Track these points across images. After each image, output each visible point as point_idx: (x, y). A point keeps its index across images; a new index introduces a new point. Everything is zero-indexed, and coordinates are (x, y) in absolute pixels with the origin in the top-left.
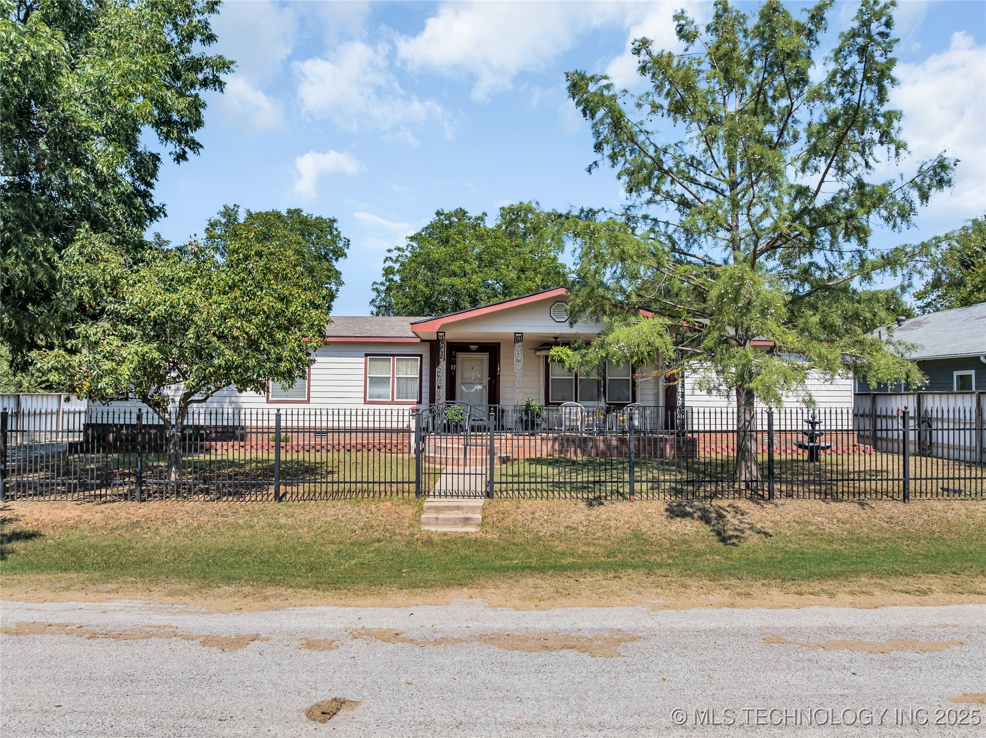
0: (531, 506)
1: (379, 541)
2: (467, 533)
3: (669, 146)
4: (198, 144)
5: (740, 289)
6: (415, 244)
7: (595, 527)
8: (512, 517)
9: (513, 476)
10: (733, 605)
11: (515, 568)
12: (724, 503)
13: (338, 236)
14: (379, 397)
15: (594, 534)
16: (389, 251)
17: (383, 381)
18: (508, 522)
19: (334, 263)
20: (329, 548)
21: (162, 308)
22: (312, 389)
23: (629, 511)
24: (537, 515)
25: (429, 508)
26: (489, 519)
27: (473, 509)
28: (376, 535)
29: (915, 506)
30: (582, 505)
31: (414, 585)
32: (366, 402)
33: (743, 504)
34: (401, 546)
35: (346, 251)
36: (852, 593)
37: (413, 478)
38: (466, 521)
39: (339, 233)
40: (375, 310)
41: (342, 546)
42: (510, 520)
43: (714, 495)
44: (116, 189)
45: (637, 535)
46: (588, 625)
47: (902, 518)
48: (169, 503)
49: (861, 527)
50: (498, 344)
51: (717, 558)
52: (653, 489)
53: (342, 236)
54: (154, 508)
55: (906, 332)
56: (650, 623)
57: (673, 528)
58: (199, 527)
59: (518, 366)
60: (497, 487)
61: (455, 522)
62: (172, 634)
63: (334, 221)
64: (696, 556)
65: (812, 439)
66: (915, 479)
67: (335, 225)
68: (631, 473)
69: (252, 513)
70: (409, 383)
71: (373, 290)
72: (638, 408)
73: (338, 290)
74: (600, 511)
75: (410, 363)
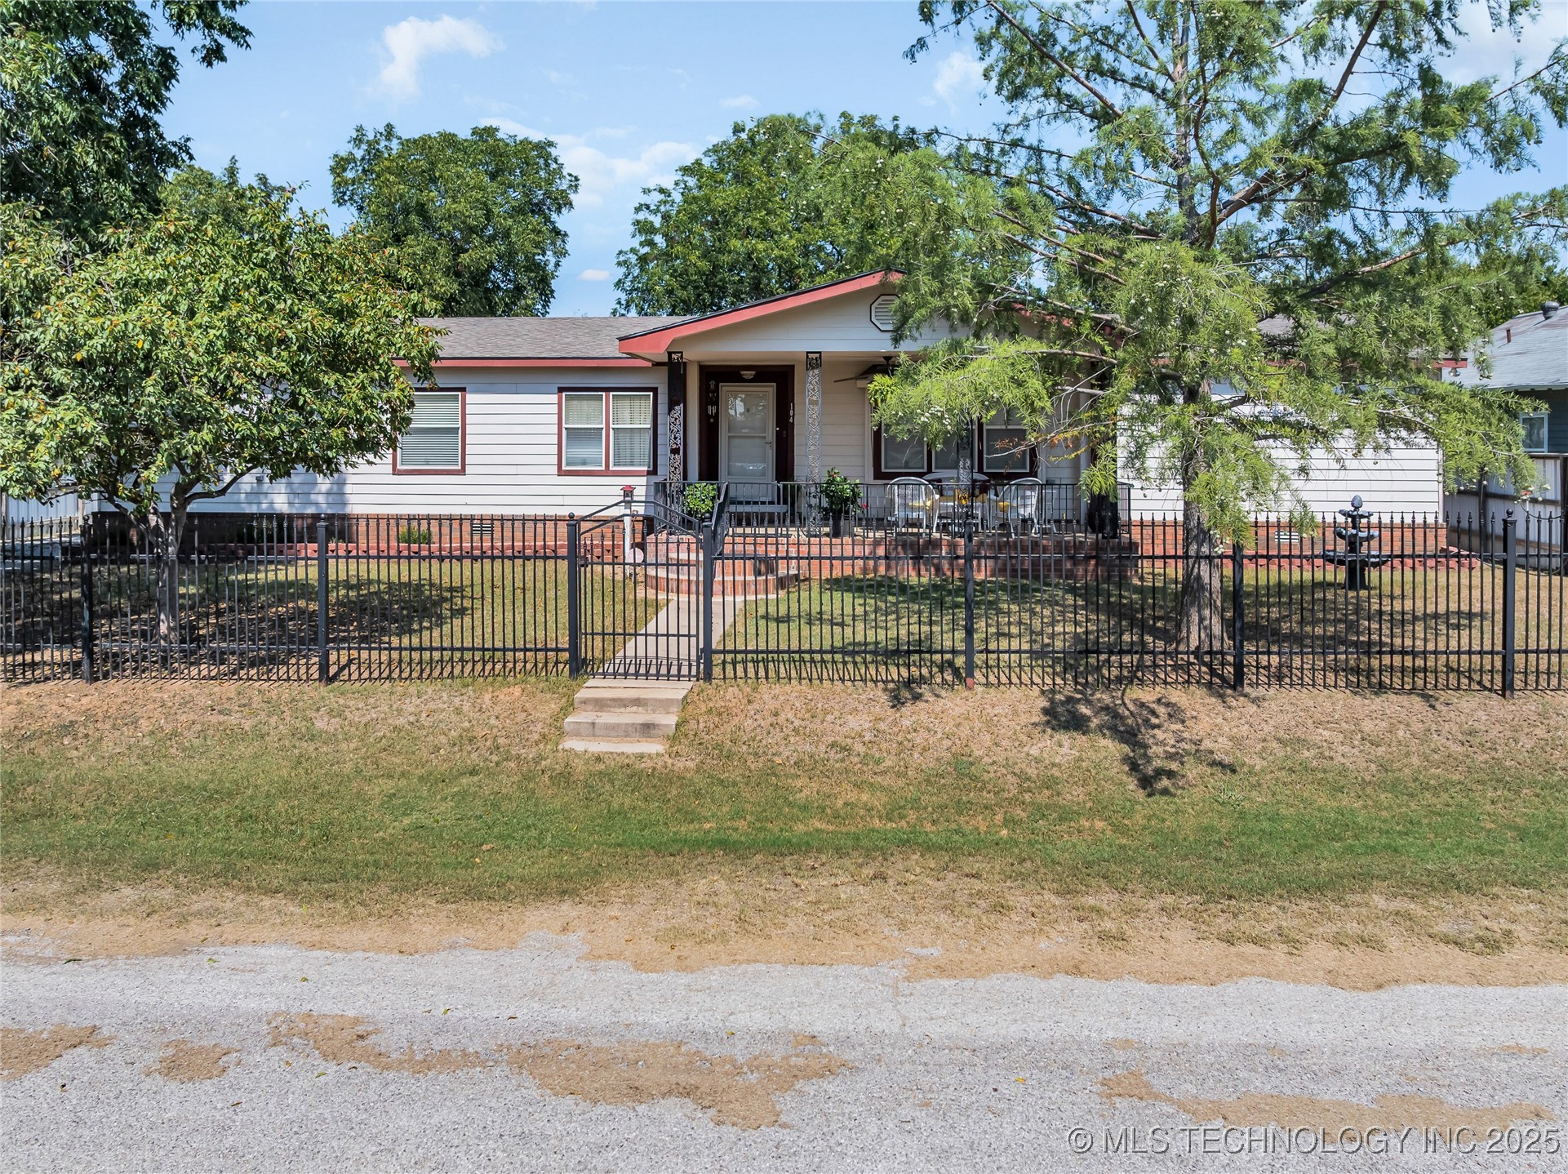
0: (775, 697)
1: (473, 772)
2: (641, 756)
3: (1064, 7)
4: (242, 29)
5: (1169, 293)
6: (692, 182)
7: (884, 746)
8: (735, 721)
10: (1076, 970)
12: (1148, 695)
13: (559, 171)
14: (584, 463)
15: (878, 762)
16: (647, 191)
17: (589, 435)
18: (725, 732)
19: (554, 216)
20: (378, 787)
21: (97, 342)
22: (468, 449)
23: (958, 711)
24: (781, 719)
25: (585, 702)
26: (691, 726)
27: (665, 705)
28: (473, 759)
29: (1525, 705)
31: (473, 893)
32: (561, 473)
35: (572, 197)
36: (1339, 941)
37: (564, 642)
38: (647, 729)
39: (561, 166)
40: (624, 297)
41: (403, 783)
42: (728, 728)
43: (1132, 678)
44: (45, 120)
45: (963, 768)
46: (758, 1020)
47: (1494, 733)
48: (139, 685)
49: (1407, 755)
50: (792, 367)
51: (1099, 824)
53: (565, 171)
54: (114, 692)
55: (1557, 331)
56: (885, 1022)
57: (1034, 752)
59: (813, 412)
60: (718, 660)
61: (625, 732)
63: (551, 145)
64: (1061, 819)
65: (1352, 547)
66: (1526, 652)
67: (553, 152)
69: (273, 707)
70: (636, 437)
71: (619, 264)
72: (1032, 487)
73: (557, 265)
74: (910, 714)
75: (637, 403)
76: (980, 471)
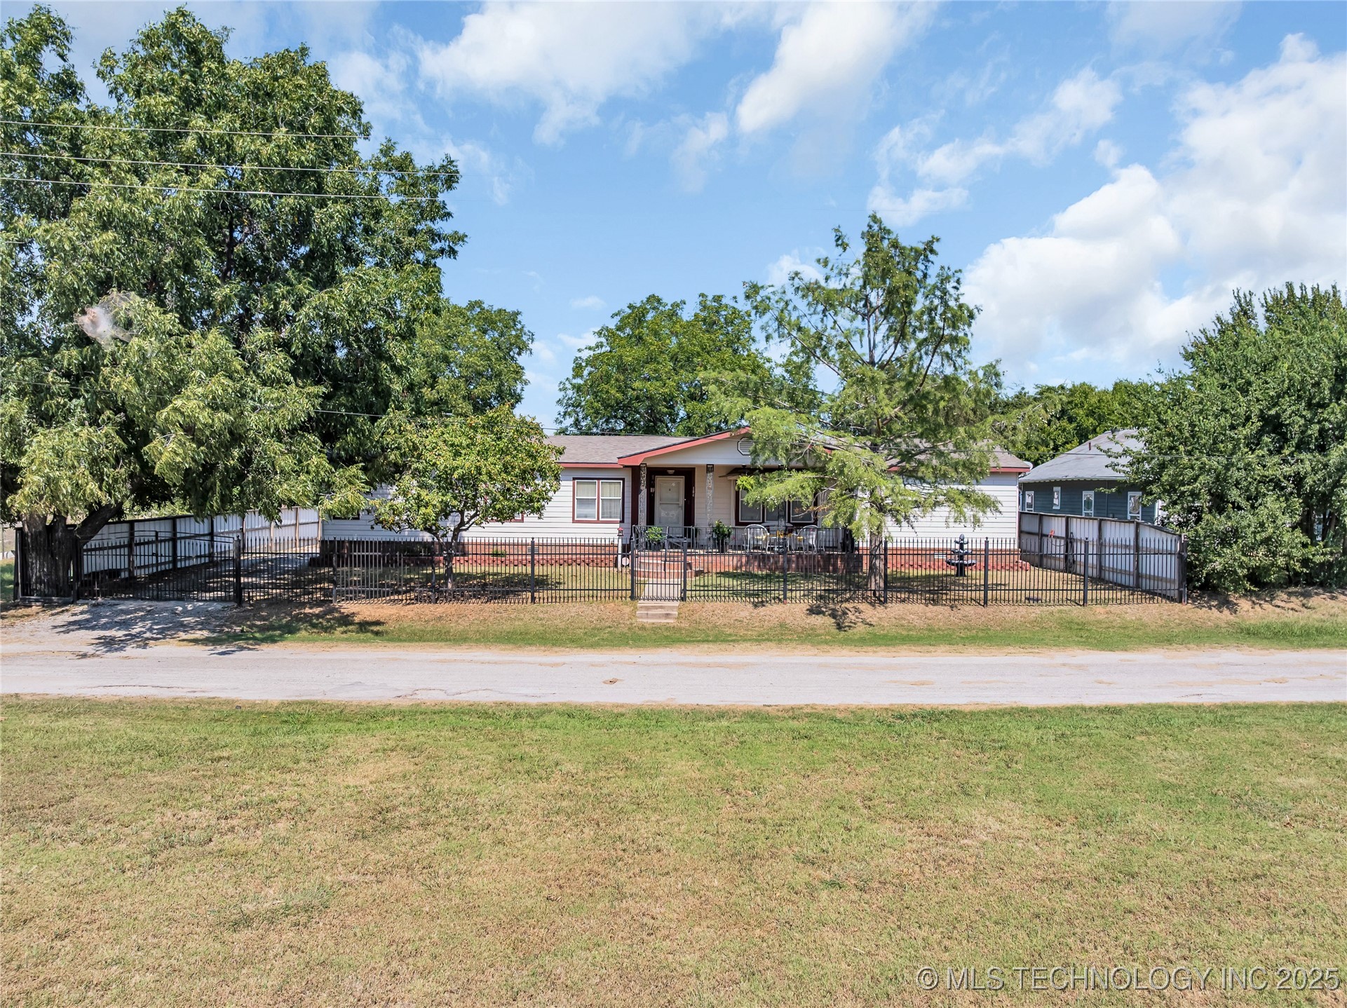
0: (712, 606)
2: (668, 624)
6: (604, 341)
7: (755, 620)
8: (699, 613)
9: (704, 586)
11: (699, 641)
12: (850, 605)
13: (522, 330)
14: (586, 517)
15: (753, 624)
16: (579, 350)
17: (588, 502)
18: (696, 617)
19: (517, 357)
20: (578, 631)
23: (780, 610)
24: (715, 612)
25: (641, 607)
26: (683, 615)
27: (672, 608)
28: (607, 624)
30: (750, 606)
32: (574, 521)
33: (863, 606)
34: (625, 630)
35: (530, 345)
37: (629, 587)
38: (667, 615)
39: (523, 327)
42: (697, 615)
43: (846, 600)
45: (783, 625)
50: (693, 471)
51: (829, 637)
52: (804, 595)
53: (526, 330)
54: (447, 607)
58: (485, 620)
59: (710, 493)
60: (688, 593)
61: (660, 616)
62: (521, 662)
63: (518, 313)
64: (816, 635)
65: (961, 558)
67: (519, 318)
68: (785, 585)
69: (518, 611)
70: (613, 504)
71: (560, 390)
72: (813, 530)
73: (522, 390)
74: (761, 610)
75: (613, 486)
76: (789, 522)
